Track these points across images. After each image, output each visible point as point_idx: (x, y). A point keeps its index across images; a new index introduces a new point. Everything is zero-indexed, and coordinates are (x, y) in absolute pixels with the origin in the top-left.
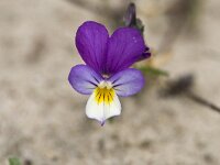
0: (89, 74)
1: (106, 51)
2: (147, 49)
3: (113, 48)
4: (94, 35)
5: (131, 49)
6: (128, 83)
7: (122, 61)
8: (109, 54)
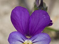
0: (19, 37)
1: (29, 23)
2: (51, 21)
3: (33, 21)
4: (21, 15)
5: (42, 22)
6: (41, 41)
7: (37, 29)
8: (30, 25)
